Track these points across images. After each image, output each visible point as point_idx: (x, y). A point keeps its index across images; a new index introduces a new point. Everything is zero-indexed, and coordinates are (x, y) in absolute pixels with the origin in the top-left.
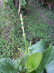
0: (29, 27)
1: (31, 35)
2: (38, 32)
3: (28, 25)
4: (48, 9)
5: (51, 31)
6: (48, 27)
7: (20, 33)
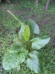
0: (6, 25)
1: (13, 30)
2: (15, 25)
3: (4, 24)
4: (8, 4)
5: (23, 18)
6: (19, 17)
7: (3, 34)
